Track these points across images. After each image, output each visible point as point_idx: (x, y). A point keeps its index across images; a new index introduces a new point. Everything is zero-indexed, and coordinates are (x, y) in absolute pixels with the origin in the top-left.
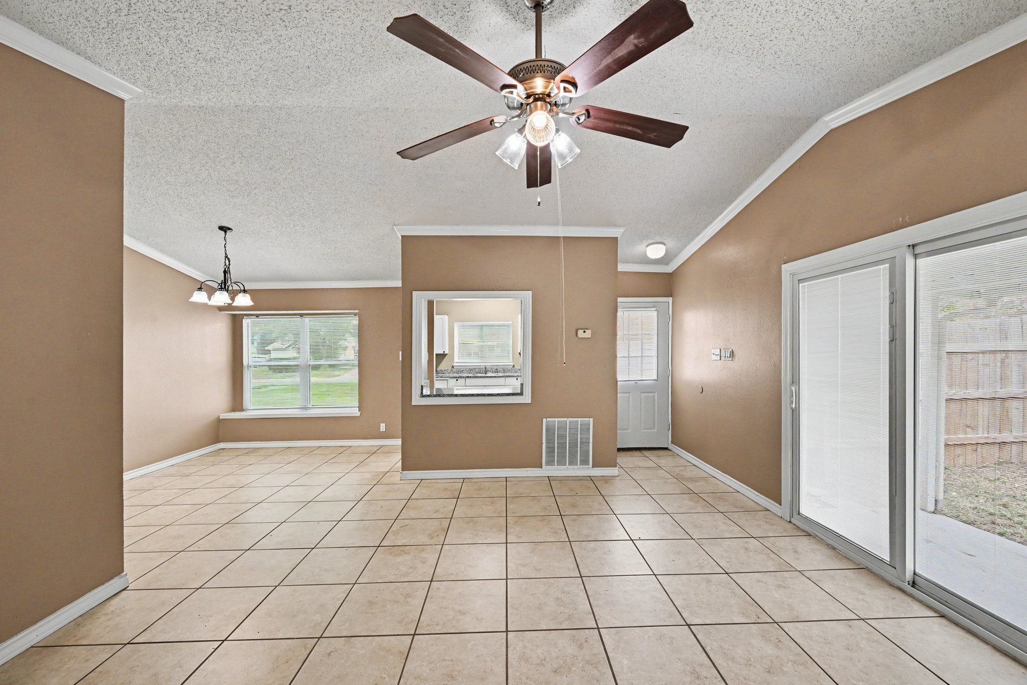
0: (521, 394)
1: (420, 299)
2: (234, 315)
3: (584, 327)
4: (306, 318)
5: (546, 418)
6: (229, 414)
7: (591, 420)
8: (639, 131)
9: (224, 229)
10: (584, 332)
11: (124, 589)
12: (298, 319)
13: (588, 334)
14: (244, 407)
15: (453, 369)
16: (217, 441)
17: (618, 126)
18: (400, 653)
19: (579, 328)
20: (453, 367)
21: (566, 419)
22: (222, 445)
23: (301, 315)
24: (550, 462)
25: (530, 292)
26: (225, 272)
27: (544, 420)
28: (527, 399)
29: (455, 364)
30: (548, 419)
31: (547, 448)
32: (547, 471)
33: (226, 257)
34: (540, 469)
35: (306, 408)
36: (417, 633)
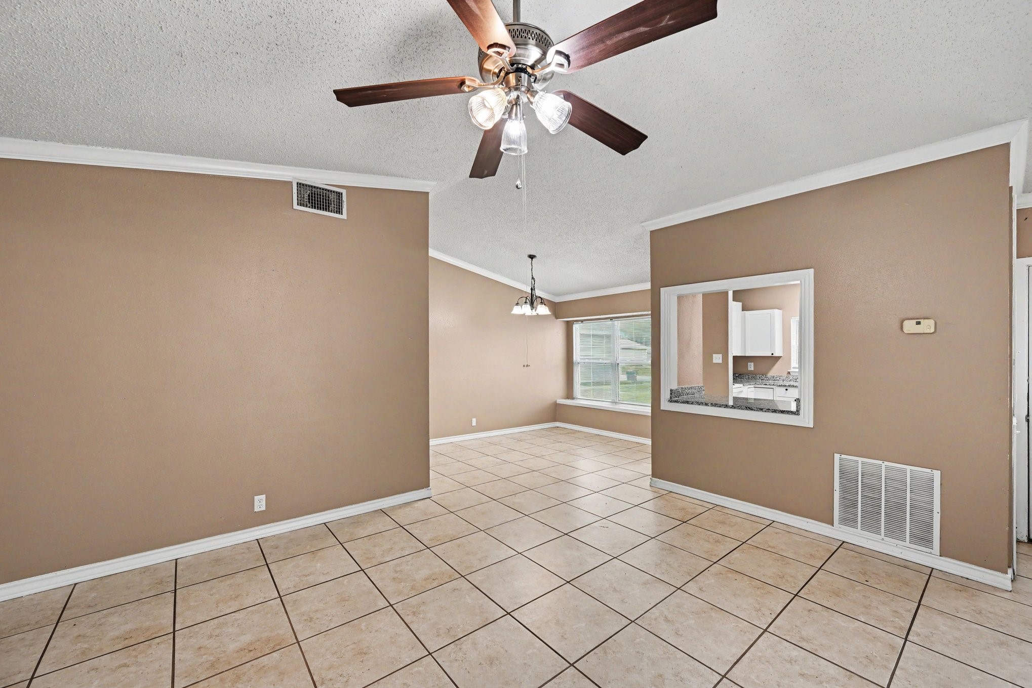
0: (797, 413)
1: (669, 295)
2: (568, 322)
3: (917, 315)
4: (614, 321)
5: (841, 453)
6: (564, 400)
7: (937, 474)
8: (642, 29)
9: (532, 257)
10: (918, 323)
11: (429, 498)
12: (609, 322)
13: (927, 326)
14: (574, 396)
15: (789, 375)
16: (554, 419)
17: (609, 42)
18: (486, 619)
19: (906, 316)
20: (789, 373)
21: (880, 462)
22: (558, 424)
23: (611, 319)
24: (849, 520)
25: (812, 271)
26: (532, 289)
27: (837, 456)
28: (806, 419)
29: (792, 370)
30: (843, 456)
31: (843, 498)
32: (839, 532)
33: (533, 278)
34: (830, 526)
35: (616, 403)
36: (511, 614)
